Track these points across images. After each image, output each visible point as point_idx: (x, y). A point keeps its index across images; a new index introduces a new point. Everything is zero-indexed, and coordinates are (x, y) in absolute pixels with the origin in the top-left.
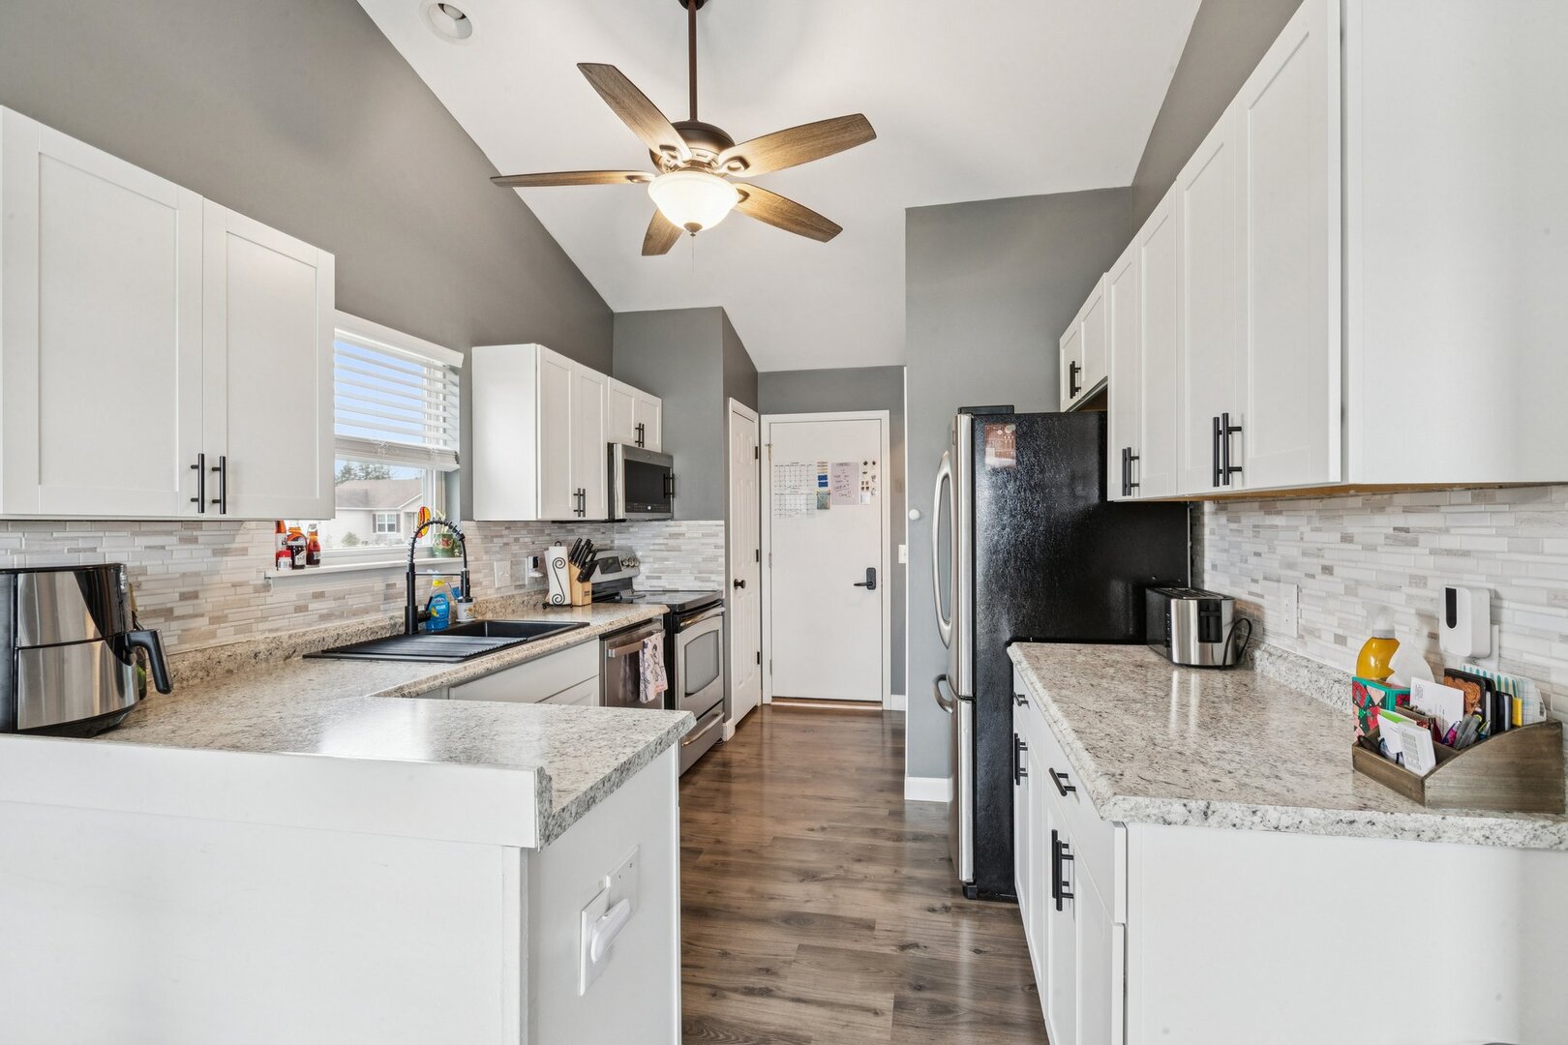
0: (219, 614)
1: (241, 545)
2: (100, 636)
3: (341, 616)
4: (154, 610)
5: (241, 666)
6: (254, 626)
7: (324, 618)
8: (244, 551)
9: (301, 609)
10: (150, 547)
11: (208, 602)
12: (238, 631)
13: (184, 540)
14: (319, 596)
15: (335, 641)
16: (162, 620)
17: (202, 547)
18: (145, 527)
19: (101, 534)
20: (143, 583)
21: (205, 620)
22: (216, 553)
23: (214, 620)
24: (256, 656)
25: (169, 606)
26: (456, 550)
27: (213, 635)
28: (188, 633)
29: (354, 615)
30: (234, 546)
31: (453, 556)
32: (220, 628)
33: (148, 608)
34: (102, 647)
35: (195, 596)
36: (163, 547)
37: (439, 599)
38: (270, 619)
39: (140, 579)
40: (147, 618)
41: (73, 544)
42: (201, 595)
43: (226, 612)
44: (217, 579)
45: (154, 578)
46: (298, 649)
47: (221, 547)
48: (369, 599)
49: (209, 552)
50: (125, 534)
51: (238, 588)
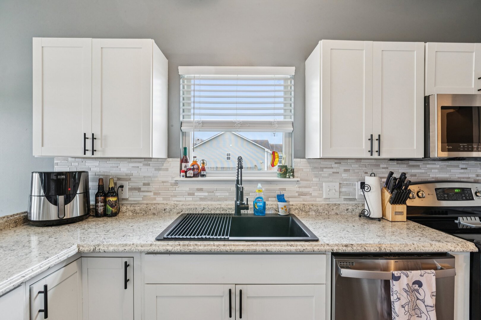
0: (157, 192)
1: (166, 167)
2: (44, 195)
3: (212, 200)
4: (135, 188)
5: (159, 213)
6: (171, 199)
7: (202, 199)
8: (167, 170)
9: (191, 194)
10: (134, 167)
11: (153, 187)
12: (164, 199)
13: (144, 165)
14: (201, 190)
15: (202, 210)
16: (137, 191)
17: (151, 167)
18: (132, 160)
19: (119, 162)
20: (131, 179)
21: (152, 194)
22: (156, 170)
23: (155, 194)
24: (165, 210)
25: (140, 187)
26: (288, 174)
27: (155, 199)
28: (146, 197)
29: (218, 200)
30: (163, 167)
31: (285, 177)
32: (157, 197)
33: (133, 187)
34: (44, 199)
35: (148, 184)
36: (138, 167)
37: (259, 199)
38: (177, 196)
39: (131, 177)
40: (132, 190)
41: (111, 165)
42: (151, 184)
43: (159, 191)
44: (156, 179)
45: (135, 177)
46: (183, 211)
47: (158, 167)
48: (228, 194)
49: (154, 169)
50: (126, 162)
51: (164, 183)
